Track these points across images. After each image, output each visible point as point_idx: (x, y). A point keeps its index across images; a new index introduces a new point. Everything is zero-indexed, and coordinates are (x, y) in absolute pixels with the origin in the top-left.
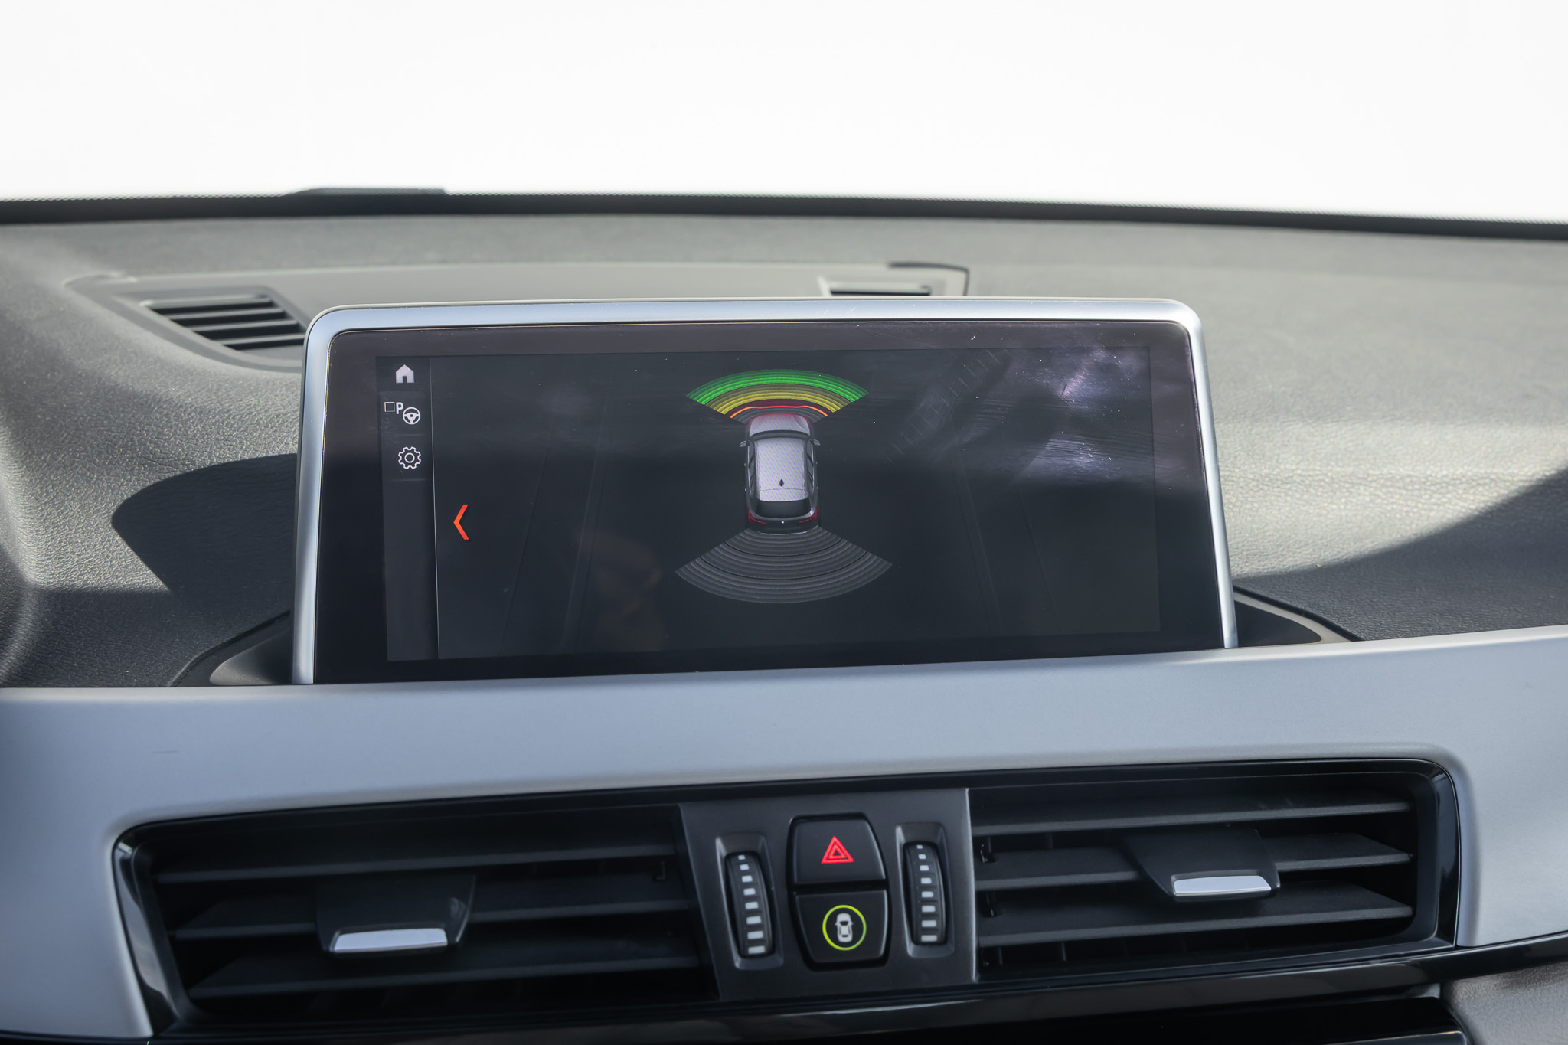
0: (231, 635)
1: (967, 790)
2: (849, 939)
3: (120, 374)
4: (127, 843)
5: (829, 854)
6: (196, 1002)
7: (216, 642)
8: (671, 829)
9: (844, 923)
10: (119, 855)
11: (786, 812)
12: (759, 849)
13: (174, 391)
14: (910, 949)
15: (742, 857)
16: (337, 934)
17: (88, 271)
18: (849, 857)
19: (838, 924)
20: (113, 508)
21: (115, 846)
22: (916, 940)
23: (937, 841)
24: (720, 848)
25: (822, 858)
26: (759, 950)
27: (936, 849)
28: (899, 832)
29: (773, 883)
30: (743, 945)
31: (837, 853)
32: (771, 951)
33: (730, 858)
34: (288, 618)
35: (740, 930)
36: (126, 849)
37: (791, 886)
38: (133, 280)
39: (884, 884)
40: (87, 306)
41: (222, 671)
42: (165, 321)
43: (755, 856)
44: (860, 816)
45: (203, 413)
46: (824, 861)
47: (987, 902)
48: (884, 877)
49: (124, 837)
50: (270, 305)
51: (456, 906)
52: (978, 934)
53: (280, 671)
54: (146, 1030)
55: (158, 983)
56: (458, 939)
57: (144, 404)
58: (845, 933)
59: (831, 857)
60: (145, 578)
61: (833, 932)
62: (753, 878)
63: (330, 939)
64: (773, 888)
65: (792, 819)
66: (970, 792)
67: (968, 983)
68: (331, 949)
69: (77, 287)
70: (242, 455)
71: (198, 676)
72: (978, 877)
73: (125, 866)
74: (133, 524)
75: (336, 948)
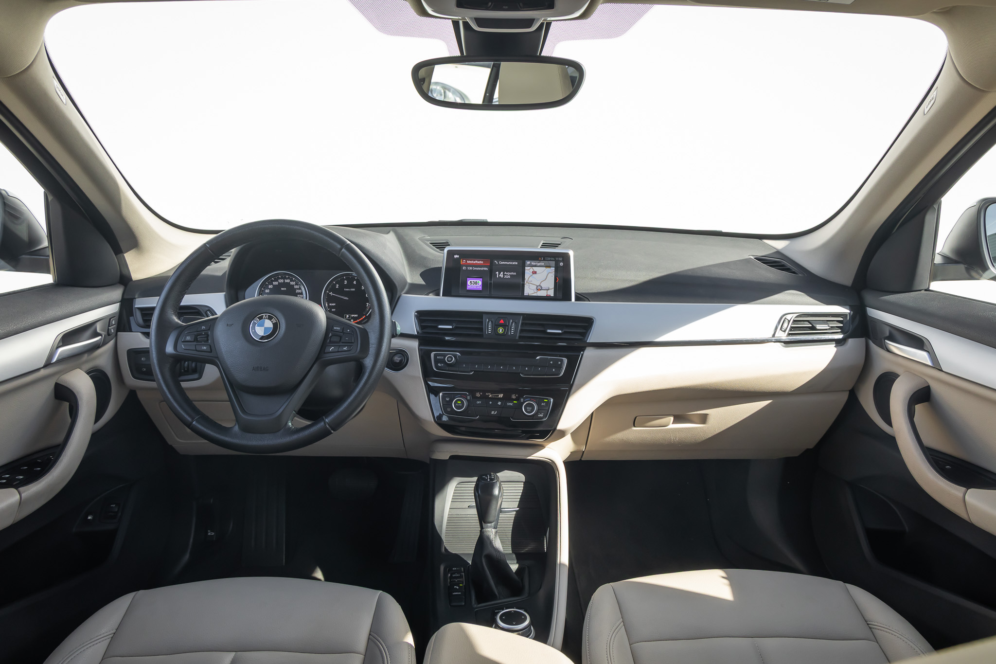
0: (432, 291)
1: (522, 316)
3: (423, 254)
4: (417, 313)
6: (422, 332)
7: (429, 290)
8: (481, 317)
11: (496, 316)
12: (493, 319)
13: (429, 257)
15: (490, 320)
16: (439, 325)
17: (421, 236)
20: (420, 273)
21: (415, 313)
22: (510, 333)
23: (516, 322)
24: (488, 319)
25: (501, 322)
26: (490, 332)
28: (511, 320)
29: (493, 324)
30: (488, 331)
31: (503, 321)
32: (492, 332)
33: (488, 321)
34: (439, 289)
35: (488, 329)
37: (495, 325)
38: (429, 237)
40: (420, 243)
41: (430, 294)
42: (431, 245)
43: (492, 321)
44: (506, 318)
45: (433, 260)
47: (522, 331)
48: (508, 325)
49: (416, 311)
50: (448, 243)
51: (454, 324)
52: (519, 334)
53: (438, 295)
54: (416, 333)
55: (418, 329)
56: (454, 328)
57: (425, 258)
58: (501, 331)
60: (423, 283)
61: (499, 330)
62: (491, 323)
67: (516, 339)
68: (438, 327)
69: (420, 239)
70: (437, 266)
71: (428, 294)
72: (521, 327)
73: (416, 316)
74: (422, 275)
75: (440, 327)
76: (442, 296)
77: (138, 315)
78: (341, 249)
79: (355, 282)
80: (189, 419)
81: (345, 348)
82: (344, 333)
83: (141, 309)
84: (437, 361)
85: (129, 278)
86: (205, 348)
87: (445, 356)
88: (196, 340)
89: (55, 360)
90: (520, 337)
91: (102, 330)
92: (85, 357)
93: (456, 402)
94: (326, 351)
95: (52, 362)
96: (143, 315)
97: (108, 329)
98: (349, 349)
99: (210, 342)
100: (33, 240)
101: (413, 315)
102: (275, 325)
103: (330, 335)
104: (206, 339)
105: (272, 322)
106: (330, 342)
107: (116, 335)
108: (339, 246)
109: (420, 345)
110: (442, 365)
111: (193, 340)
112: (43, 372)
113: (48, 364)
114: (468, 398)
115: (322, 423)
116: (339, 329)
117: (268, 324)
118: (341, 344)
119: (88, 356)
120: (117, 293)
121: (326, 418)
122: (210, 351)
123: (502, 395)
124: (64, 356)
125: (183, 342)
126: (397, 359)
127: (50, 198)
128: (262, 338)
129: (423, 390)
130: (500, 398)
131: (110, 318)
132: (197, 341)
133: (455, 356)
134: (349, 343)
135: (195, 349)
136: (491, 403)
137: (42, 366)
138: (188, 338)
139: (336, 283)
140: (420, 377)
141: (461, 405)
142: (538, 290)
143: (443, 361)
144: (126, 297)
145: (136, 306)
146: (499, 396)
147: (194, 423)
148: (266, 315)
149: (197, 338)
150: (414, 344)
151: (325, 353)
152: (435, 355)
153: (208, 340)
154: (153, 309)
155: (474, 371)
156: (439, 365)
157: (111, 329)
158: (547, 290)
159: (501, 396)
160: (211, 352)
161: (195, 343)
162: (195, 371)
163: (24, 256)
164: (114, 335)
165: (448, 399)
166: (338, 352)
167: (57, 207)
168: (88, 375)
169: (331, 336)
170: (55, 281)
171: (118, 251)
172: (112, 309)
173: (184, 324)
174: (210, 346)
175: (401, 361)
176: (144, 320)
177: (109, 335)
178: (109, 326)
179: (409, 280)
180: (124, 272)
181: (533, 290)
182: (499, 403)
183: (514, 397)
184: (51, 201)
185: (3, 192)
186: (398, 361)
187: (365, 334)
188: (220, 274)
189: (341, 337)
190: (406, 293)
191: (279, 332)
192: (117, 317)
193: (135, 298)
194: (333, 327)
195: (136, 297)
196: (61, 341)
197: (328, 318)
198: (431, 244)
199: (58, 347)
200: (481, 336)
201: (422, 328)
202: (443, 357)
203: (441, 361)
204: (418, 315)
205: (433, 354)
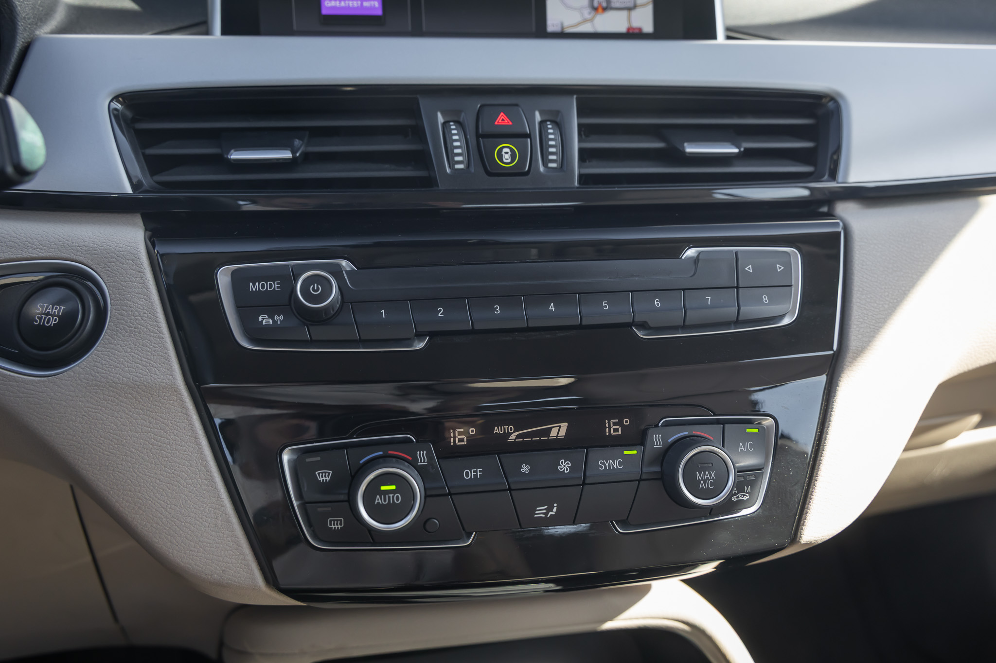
1: (575, 96)
2: (509, 161)
4: (118, 101)
5: (499, 120)
6: (157, 183)
8: (414, 112)
9: (507, 153)
10: (113, 105)
11: (477, 103)
12: (461, 120)
14: (542, 169)
15: (452, 123)
16: (232, 151)
18: (509, 121)
19: (503, 153)
21: (111, 101)
22: (545, 165)
23: (558, 120)
24: (440, 119)
25: (495, 122)
26: (461, 166)
27: (559, 125)
28: (537, 114)
29: (468, 133)
30: (452, 163)
31: (503, 120)
32: (467, 167)
33: (445, 124)
34: (206, 15)
35: (451, 157)
36: (117, 104)
37: (478, 136)
39: (528, 136)
41: (170, 33)
43: (458, 123)
44: (517, 105)
46: (496, 123)
47: (584, 154)
48: (528, 132)
49: (116, 98)
51: (297, 142)
52: (579, 167)
53: (205, 34)
54: (129, 190)
55: (137, 172)
56: (298, 155)
58: (507, 158)
59: (500, 121)
61: (500, 157)
62: (458, 131)
63: (228, 152)
64: (468, 137)
65: (479, 106)
66: (577, 99)
67: (572, 186)
68: (229, 157)
72: (580, 141)
73: (115, 115)
75: (232, 157)
76: (224, 32)
84: (248, 305)
87: (289, 278)
90: (584, 179)
93: (373, 489)
109: (154, 237)
110: (279, 318)
114: (422, 457)
123: (564, 426)
126: (45, 312)
129: (199, 445)
130: (557, 440)
133: (337, 272)
136: (525, 469)
140: (176, 391)
141: (398, 499)
142: (595, 9)
143: (284, 302)
146: (553, 433)
150: (128, 236)
152: (239, 282)
155: (432, 335)
156: (265, 320)
158: (629, 9)
159: (558, 431)
175: (67, 320)
181: (580, 9)
182: (564, 466)
183: (613, 428)
186: (53, 322)
190: (63, 29)
200: (429, 182)
201: (153, 165)
202: (276, 286)
203: (268, 303)
204: (129, 114)
205: (223, 277)
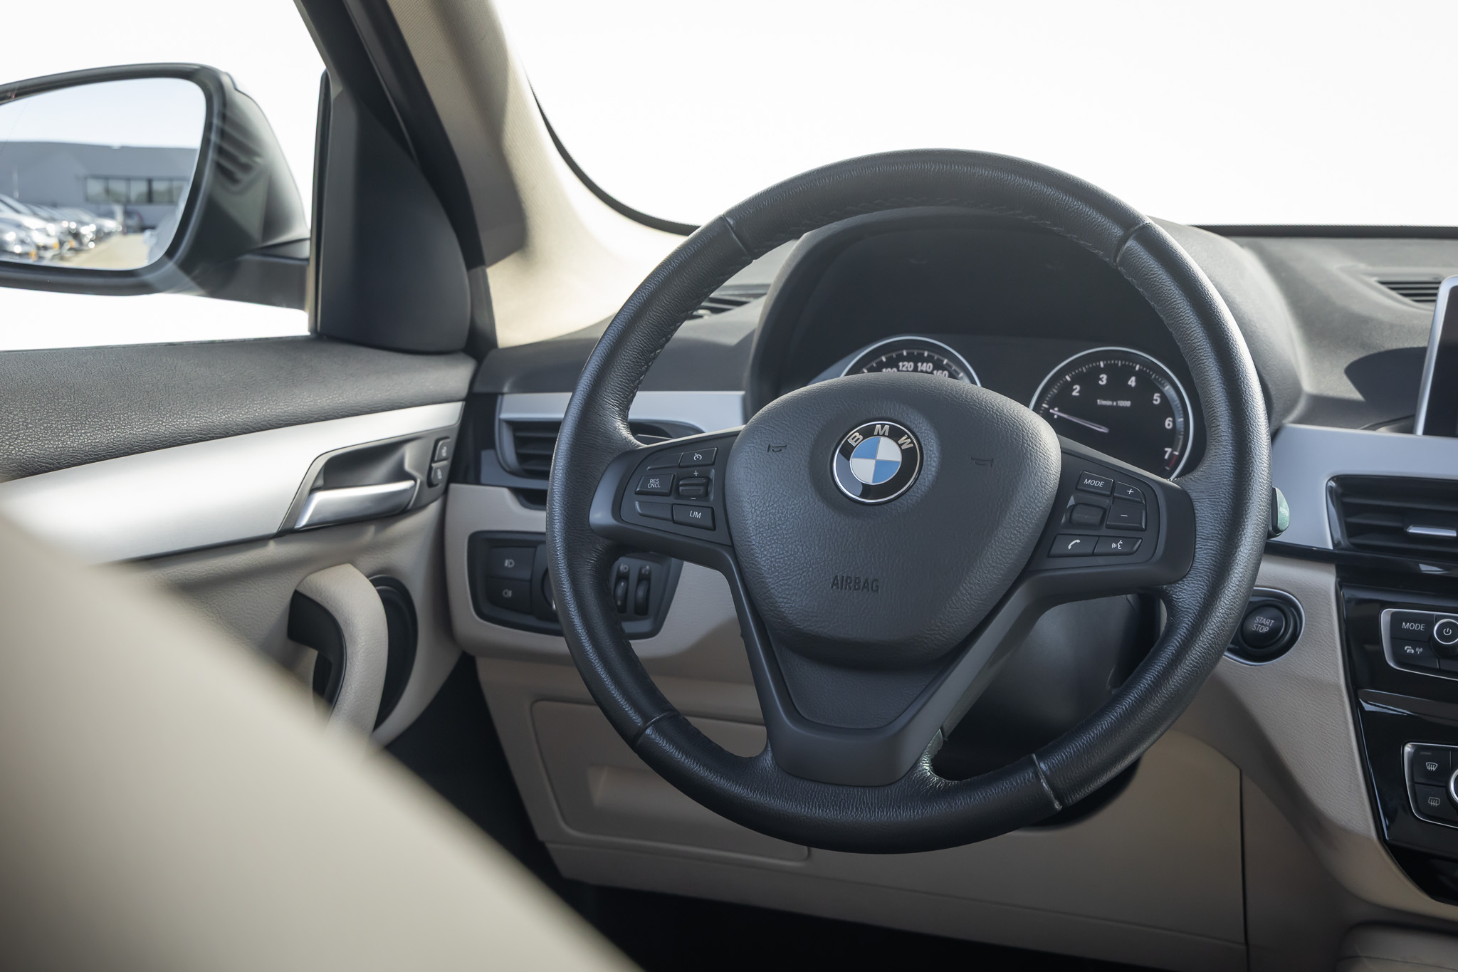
0: (1387, 420)
3: (1357, 308)
4: (1334, 481)
6: (1352, 544)
7: (1381, 421)
10: (1330, 484)
13: (1380, 315)
16: (1411, 526)
17: (1349, 263)
20: (1345, 365)
21: (1329, 481)
34: (1414, 414)
36: (1333, 484)
38: (1371, 268)
40: (1345, 278)
41: (1383, 428)
42: (1383, 288)
45: (1392, 326)
49: (1332, 479)
53: (1409, 430)
54: (1331, 547)
55: (1338, 536)
57: (1364, 321)
60: (1356, 395)
63: (1408, 527)
68: (1408, 530)
69: (1343, 270)
70: (1406, 345)
71: (1373, 428)
73: (1330, 491)
74: (1354, 372)
75: (1410, 531)
76: (1426, 432)
77: (506, 444)
78: (1124, 240)
79: (1132, 382)
80: (638, 720)
81: (1117, 546)
82: (1114, 497)
83: (516, 426)
84: (1399, 637)
85: (491, 341)
86: (697, 515)
87: (1430, 622)
88: (674, 490)
89: (304, 521)
91: (418, 468)
92: (370, 533)
94: (1053, 551)
95: (297, 527)
96: (519, 442)
97: (431, 468)
98: (1126, 550)
99: (712, 497)
100: (275, 217)
101: (1322, 485)
102: (909, 457)
103: (1072, 501)
104: (702, 489)
105: (900, 446)
106: (1070, 522)
107: (446, 491)
108: (1117, 231)
109: (1341, 585)
110: (1419, 650)
111: (666, 491)
112: (273, 551)
113: (287, 532)
115: (1029, 774)
116: (1100, 484)
117: (889, 451)
118: (1104, 531)
119: (377, 532)
120: (457, 376)
121: (1041, 757)
122: (709, 523)
124: (328, 514)
125: (638, 493)
126: (1262, 624)
127: (336, 89)
128: (867, 490)
129: (1348, 728)
131: (438, 438)
132: (679, 496)
134: (1130, 532)
135: (669, 516)
137: (274, 530)
138: (654, 484)
139: (1074, 382)
140: (1339, 688)
143: (1424, 639)
144: (479, 388)
145: (505, 415)
147: (648, 731)
148: (883, 426)
149: (678, 486)
150: (1324, 580)
151: (1049, 556)
152: (1396, 620)
153: (707, 494)
154: (555, 426)
156: (1409, 649)
157: (436, 469)
160: (714, 528)
161: (671, 500)
162: (641, 611)
163: (248, 257)
164: (441, 487)
165: (1431, 767)
166: (1093, 554)
167: (347, 119)
168: (375, 586)
169: (1073, 507)
170: (314, 329)
171: (476, 259)
172: (443, 416)
173: (646, 446)
174: (712, 509)
175: (1274, 632)
176: (522, 458)
177: (430, 483)
178: (433, 460)
179: (1309, 385)
180: (481, 322)
184: (336, 99)
185: (226, 80)
186: (1265, 630)
187: (1182, 505)
188: (732, 340)
189: (1105, 512)
190: (1301, 420)
191: (916, 480)
192: (452, 441)
193: (502, 394)
194: (1081, 478)
195: (506, 389)
196: (323, 470)
197: (1064, 452)
198: (1383, 283)
199: (314, 490)
201: (1351, 530)
202: (1421, 627)
203: (1413, 639)
204: (1340, 491)
205: (1385, 616)
